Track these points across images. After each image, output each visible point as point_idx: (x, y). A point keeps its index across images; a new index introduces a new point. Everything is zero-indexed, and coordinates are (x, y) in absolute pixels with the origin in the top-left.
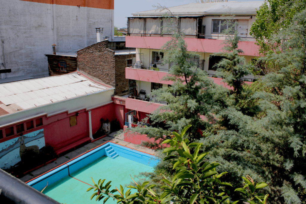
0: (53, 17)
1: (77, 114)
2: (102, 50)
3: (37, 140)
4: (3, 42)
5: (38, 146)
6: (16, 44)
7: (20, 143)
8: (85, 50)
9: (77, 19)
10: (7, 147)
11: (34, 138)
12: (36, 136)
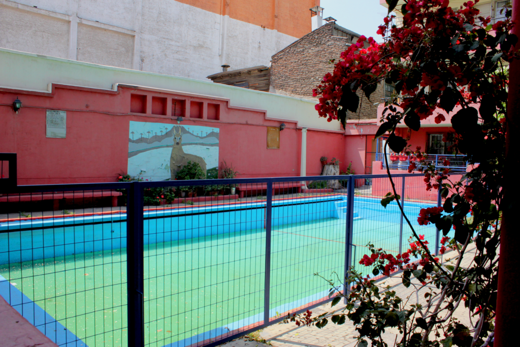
0: (223, 35)
1: (281, 125)
2: (323, 42)
3: (205, 147)
4: (142, 60)
5: (206, 161)
6: (161, 67)
7: (173, 137)
8: (288, 50)
9: (259, 47)
10: (151, 135)
11: (201, 141)
12: (205, 137)
